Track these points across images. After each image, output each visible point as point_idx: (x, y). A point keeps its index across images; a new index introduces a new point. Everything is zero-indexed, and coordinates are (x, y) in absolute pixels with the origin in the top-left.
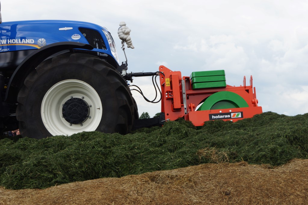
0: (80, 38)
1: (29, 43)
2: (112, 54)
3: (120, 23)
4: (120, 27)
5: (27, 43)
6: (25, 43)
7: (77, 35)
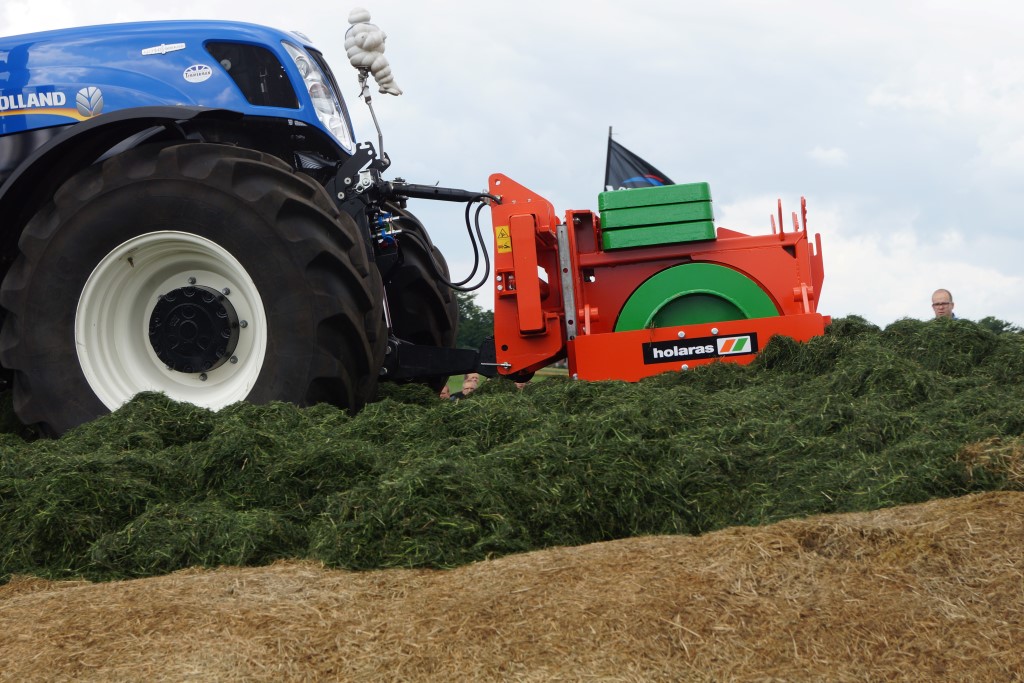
0: (209, 76)
1: (50, 104)
2: (320, 119)
3: (351, 14)
4: (350, 25)
5: (43, 104)
6: (37, 105)
7: (200, 68)
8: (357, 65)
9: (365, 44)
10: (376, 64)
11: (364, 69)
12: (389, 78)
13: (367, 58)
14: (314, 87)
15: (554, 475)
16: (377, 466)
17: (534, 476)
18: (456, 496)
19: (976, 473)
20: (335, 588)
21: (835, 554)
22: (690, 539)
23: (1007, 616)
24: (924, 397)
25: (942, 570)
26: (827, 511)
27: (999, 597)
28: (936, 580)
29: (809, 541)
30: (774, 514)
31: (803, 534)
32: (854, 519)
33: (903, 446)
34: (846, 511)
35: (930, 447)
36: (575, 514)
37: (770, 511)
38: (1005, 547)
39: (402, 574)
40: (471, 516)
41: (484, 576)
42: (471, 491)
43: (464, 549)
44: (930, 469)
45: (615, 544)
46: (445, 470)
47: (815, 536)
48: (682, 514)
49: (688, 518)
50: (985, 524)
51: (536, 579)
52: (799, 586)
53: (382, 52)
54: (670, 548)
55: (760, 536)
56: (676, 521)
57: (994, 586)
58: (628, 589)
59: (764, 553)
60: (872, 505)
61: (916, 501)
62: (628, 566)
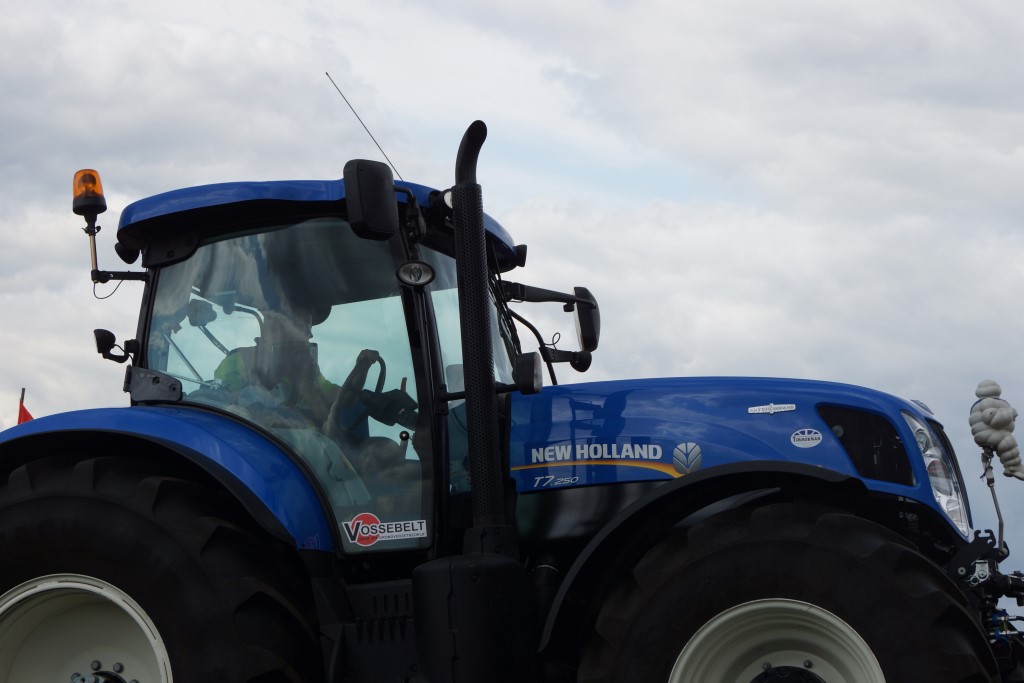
8: (981, 442)
9: (994, 420)
10: (1003, 444)
11: (989, 448)
12: (1017, 460)
13: (994, 436)
14: (933, 463)
53: (1011, 430)
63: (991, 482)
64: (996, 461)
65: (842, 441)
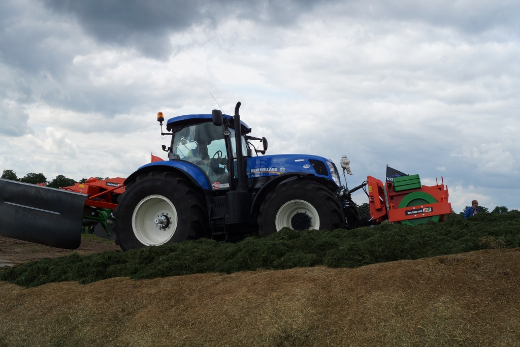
8: (343, 167)
9: (345, 164)
10: (347, 167)
11: (344, 168)
12: (350, 171)
13: (345, 166)
14: (332, 171)
15: (380, 246)
16: (338, 244)
17: (375, 246)
18: (357, 251)
19: (482, 245)
20: (329, 272)
21: (448, 264)
22: (413, 261)
23: (492, 279)
24: (468, 227)
25: (475, 268)
26: (446, 254)
27: (489, 275)
28: (473, 271)
29: (442, 261)
30: (433, 255)
31: (440, 259)
32: (453, 256)
33: (463, 239)
34: (450, 254)
35: (470, 239)
36: (385, 255)
37: (431, 254)
38: (490, 263)
39: (345, 269)
40: (361, 255)
41: (364, 269)
42: (360, 250)
43: (359, 263)
44: (470, 244)
45: (395, 262)
46: (354, 245)
47: (443, 260)
48: (410, 255)
49: (412, 256)
50: (485, 257)
51: (377, 270)
52: (440, 272)
53: (349, 165)
54: (408, 263)
55: (430, 260)
56: (409, 256)
57: (488, 272)
58: (399, 273)
59: (431, 264)
60: (457, 253)
61: (467, 252)
62: (398, 267)
63: (345, 175)
64: (346, 171)
65: (314, 167)
